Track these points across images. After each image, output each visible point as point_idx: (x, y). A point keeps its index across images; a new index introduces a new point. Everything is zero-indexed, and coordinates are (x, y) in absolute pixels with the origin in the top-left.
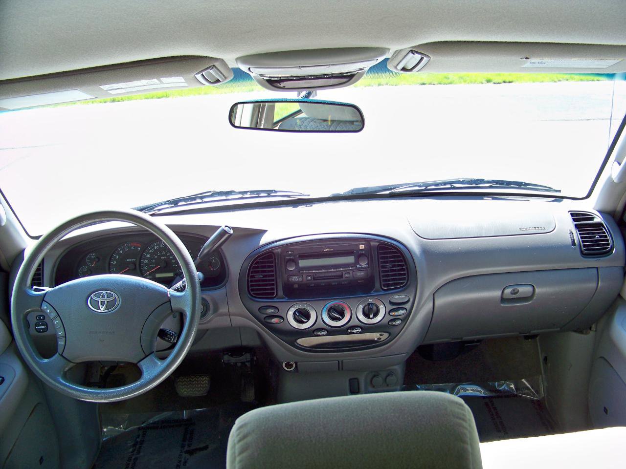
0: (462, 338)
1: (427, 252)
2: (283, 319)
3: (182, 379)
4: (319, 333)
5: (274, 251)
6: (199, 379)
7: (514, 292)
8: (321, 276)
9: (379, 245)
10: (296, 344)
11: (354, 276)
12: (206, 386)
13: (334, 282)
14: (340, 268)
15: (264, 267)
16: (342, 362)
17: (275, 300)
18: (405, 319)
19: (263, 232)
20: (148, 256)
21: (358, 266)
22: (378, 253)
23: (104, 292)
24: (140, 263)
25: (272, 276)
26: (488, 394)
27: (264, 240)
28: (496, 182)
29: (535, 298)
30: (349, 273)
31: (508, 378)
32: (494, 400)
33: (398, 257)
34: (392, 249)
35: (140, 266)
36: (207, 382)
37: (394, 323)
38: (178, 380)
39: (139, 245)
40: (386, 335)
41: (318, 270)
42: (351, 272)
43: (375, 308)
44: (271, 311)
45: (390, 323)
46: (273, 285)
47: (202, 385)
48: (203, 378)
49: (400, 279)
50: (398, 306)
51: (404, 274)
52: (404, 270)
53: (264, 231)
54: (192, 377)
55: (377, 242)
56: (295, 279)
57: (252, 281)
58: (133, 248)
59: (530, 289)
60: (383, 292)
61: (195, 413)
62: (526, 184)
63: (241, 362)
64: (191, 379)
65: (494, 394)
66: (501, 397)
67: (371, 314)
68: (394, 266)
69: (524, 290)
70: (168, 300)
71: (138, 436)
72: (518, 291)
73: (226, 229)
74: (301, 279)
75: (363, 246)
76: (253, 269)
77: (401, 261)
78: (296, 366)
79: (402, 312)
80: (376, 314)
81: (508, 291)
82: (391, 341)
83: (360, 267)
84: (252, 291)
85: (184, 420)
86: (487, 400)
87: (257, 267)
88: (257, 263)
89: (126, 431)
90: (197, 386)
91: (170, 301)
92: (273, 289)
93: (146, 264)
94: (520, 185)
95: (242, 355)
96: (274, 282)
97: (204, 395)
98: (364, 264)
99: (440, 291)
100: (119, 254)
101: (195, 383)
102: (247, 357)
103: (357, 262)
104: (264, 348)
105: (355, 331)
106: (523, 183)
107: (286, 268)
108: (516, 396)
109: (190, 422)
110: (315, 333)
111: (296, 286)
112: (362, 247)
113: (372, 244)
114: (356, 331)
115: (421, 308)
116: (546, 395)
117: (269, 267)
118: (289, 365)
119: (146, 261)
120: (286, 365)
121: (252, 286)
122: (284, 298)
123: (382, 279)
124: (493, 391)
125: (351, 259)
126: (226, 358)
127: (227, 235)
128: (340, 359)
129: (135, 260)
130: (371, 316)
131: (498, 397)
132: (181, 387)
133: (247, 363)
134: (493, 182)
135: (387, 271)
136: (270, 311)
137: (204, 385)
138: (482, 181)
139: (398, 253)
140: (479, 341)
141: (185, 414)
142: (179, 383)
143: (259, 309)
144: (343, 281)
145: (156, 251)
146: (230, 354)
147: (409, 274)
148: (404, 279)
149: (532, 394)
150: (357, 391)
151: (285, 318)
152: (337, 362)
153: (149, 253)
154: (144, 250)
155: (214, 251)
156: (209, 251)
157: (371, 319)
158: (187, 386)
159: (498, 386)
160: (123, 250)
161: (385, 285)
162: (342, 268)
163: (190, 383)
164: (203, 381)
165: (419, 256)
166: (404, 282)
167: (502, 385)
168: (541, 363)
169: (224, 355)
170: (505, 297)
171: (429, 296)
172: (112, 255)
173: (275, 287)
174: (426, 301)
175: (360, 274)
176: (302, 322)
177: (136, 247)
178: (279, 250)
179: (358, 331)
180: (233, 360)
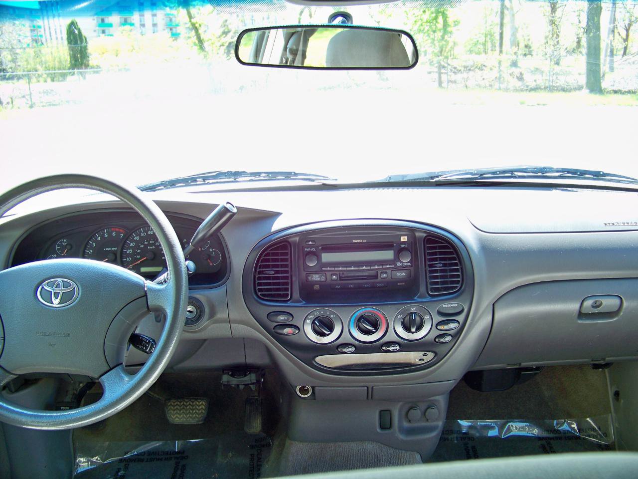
0: (520, 364)
1: (487, 249)
2: (299, 329)
3: (174, 403)
4: (345, 350)
5: (290, 240)
6: (194, 403)
7: (596, 306)
8: (349, 275)
9: (426, 237)
10: (314, 363)
11: (393, 277)
12: (202, 412)
13: (366, 283)
14: (374, 266)
15: (277, 260)
16: (372, 388)
17: (289, 304)
18: (457, 335)
19: (276, 215)
20: (132, 244)
21: (399, 264)
22: (424, 247)
23: (59, 280)
24: (122, 252)
25: (287, 272)
26: (545, 434)
27: (277, 225)
28: (568, 171)
29: (622, 314)
30: (386, 273)
31: (569, 416)
32: (552, 441)
33: (451, 253)
34: (442, 243)
35: (122, 257)
36: (203, 407)
37: (442, 340)
38: (169, 404)
39: (121, 230)
40: (430, 356)
41: (347, 267)
42: (389, 271)
43: (418, 319)
44: (283, 318)
45: (437, 340)
46: (287, 284)
47: (197, 411)
48: (199, 402)
49: (452, 282)
50: (448, 317)
51: (458, 276)
52: (457, 270)
53: (278, 214)
54: (186, 400)
55: (425, 232)
56: (316, 278)
57: (259, 278)
58: (114, 234)
59: (615, 302)
60: (429, 299)
61: (189, 444)
62: (605, 175)
63: (244, 384)
64: (185, 403)
65: (552, 435)
66: (560, 438)
67: (413, 327)
68: (445, 265)
69: (609, 303)
70: (144, 295)
71: (119, 470)
72: (602, 303)
73: (228, 206)
74: (323, 279)
75: (406, 237)
76: (261, 262)
77: (454, 259)
78: (313, 392)
79: (453, 325)
80: (419, 328)
81: (588, 303)
82: (437, 363)
83: (401, 265)
84: (259, 291)
85: (175, 452)
86: (544, 442)
87: (268, 260)
88: (268, 255)
89: (105, 462)
90: (191, 411)
91: (146, 295)
92: (287, 289)
93: (129, 255)
94: (597, 175)
95: (246, 375)
96: (289, 281)
97: (200, 423)
98: (406, 260)
99: (501, 300)
100: (96, 241)
101: (190, 408)
102: (251, 378)
103: (397, 257)
104: (275, 366)
105: (391, 348)
106: (601, 173)
107: (304, 263)
108: (579, 438)
109: (181, 455)
110: (340, 350)
111: (317, 287)
112: (404, 239)
113: (417, 234)
114: (393, 348)
115: (477, 322)
116: (616, 440)
117: (282, 260)
118: (304, 390)
119: (130, 251)
120: (300, 390)
121: (260, 284)
122: (300, 302)
123: (429, 281)
124: (551, 431)
125: (389, 255)
126: (225, 378)
127: (228, 215)
128: (370, 385)
129: (116, 249)
130: (413, 330)
131: (557, 438)
132: (172, 412)
133: (251, 386)
134: (563, 170)
135: (436, 271)
136: (281, 318)
137: (200, 412)
138: (551, 170)
139: (450, 248)
140: (538, 368)
141: (178, 445)
142: (169, 408)
143: (268, 315)
144: (380, 283)
145: (142, 239)
146: (230, 373)
147: (465, 277)
148: (458, 282)
149: (599, 436)
150: (388, 426)
151: (301, 328)
152: (366, 388)
153: (133, 241)
154: (128, 237)
155: (212, 235)
156: (204, 236)
157: (413, 333)
158: (180, 411)
159: (557, 424)
160: (102, 236)
161: (433, 290)
162: (378, 266)
163: (183, 408)
164: (199, 406)
165: (477, 253)
166: (457, 287)
167: (562, 424)
168: (611, 400)
169: (224, 373)
170: (583, 311)
171: (487, 306)
172: (88, 242)
173: (289, 287)
174: (483, 313)
175: (401, 274)
176: (322, 335)
177: (118, 234)
178: (297, 239)
179: (395, 348)
180: (234, 381)
